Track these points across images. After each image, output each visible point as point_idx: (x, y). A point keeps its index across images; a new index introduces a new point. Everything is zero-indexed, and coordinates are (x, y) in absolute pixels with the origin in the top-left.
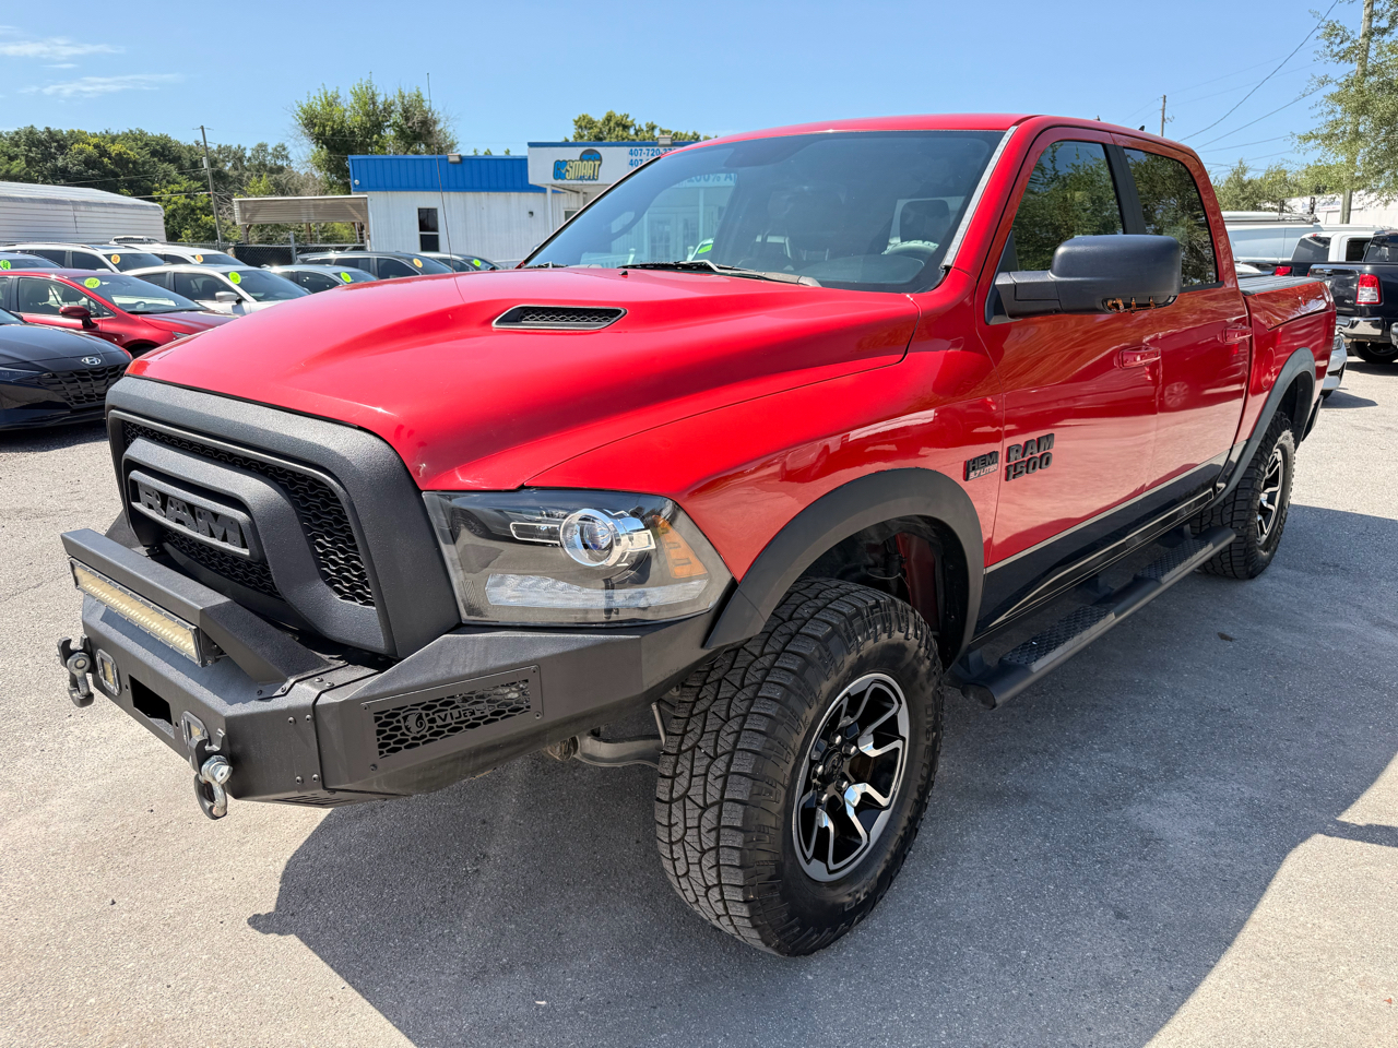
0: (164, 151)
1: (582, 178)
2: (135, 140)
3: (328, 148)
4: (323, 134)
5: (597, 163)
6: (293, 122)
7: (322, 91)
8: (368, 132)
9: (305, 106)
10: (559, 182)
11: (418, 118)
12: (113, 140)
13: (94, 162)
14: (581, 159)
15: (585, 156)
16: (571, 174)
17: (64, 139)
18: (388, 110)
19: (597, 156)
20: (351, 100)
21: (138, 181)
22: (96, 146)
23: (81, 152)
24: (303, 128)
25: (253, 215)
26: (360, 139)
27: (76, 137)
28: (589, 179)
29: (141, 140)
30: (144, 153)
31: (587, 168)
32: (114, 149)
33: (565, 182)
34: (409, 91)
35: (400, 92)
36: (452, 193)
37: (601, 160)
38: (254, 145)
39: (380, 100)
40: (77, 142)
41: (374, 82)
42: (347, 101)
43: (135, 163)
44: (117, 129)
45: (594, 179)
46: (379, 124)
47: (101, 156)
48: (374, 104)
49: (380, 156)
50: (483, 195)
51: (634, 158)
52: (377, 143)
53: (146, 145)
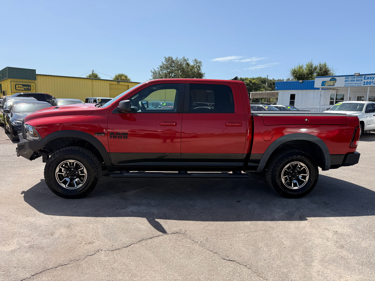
0: (264, 81)
1: (330, 86)
2: (259, 79)
3: (297, 79)
4: (297, 75)
5: (335, 81)
6: (290, 73)
7: (299, 65)
8: (308, 74)
9: (293, 69)
10: (323, 87)
11: (324, 70)
12: (254, 79)
13: (248, 84)
14: (330, 81)
15: (331, 80)
16: (327, 84)
17: (244, 80)
18: (316, 68)
19: (335, 80)
20: (305, 66)
21: (257, 88)
22: (250, 81)
23: (246, 82)
24: (292, 74)
25: (254, 96)
26: (306, 76)
27: (246, 79)
28: (332, 86)
29: (260, 79)
30: (260, 82)
31: (332, 83)
32: (253, 81)
33: (325, 87)
34: (322, 63)
35: (320, 64)
36: (300, 90)
37: (336, 80)
38: (287, 79)
39: (314, 66)
40: (246, 80)
41: (313, 62)
42: (305, 67)
43: (257, 84)
44: (255, 77)
45: (333, 86)
46: (312, 72)
47: (250, 83)
48: (312, 67)
49: (311, 81)
50: (308, 91)
51: (346, 79)
52: (311, 77)
53: (261, 80)
